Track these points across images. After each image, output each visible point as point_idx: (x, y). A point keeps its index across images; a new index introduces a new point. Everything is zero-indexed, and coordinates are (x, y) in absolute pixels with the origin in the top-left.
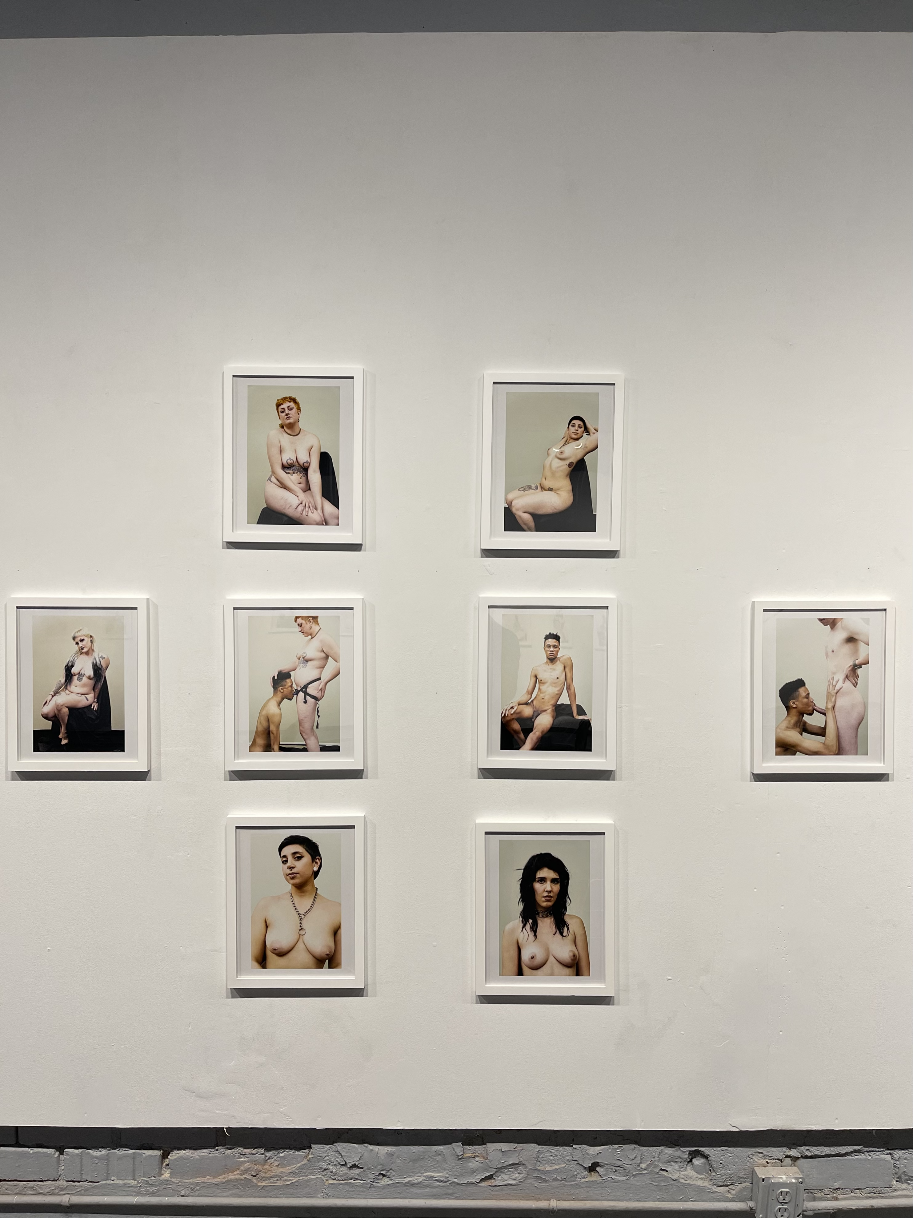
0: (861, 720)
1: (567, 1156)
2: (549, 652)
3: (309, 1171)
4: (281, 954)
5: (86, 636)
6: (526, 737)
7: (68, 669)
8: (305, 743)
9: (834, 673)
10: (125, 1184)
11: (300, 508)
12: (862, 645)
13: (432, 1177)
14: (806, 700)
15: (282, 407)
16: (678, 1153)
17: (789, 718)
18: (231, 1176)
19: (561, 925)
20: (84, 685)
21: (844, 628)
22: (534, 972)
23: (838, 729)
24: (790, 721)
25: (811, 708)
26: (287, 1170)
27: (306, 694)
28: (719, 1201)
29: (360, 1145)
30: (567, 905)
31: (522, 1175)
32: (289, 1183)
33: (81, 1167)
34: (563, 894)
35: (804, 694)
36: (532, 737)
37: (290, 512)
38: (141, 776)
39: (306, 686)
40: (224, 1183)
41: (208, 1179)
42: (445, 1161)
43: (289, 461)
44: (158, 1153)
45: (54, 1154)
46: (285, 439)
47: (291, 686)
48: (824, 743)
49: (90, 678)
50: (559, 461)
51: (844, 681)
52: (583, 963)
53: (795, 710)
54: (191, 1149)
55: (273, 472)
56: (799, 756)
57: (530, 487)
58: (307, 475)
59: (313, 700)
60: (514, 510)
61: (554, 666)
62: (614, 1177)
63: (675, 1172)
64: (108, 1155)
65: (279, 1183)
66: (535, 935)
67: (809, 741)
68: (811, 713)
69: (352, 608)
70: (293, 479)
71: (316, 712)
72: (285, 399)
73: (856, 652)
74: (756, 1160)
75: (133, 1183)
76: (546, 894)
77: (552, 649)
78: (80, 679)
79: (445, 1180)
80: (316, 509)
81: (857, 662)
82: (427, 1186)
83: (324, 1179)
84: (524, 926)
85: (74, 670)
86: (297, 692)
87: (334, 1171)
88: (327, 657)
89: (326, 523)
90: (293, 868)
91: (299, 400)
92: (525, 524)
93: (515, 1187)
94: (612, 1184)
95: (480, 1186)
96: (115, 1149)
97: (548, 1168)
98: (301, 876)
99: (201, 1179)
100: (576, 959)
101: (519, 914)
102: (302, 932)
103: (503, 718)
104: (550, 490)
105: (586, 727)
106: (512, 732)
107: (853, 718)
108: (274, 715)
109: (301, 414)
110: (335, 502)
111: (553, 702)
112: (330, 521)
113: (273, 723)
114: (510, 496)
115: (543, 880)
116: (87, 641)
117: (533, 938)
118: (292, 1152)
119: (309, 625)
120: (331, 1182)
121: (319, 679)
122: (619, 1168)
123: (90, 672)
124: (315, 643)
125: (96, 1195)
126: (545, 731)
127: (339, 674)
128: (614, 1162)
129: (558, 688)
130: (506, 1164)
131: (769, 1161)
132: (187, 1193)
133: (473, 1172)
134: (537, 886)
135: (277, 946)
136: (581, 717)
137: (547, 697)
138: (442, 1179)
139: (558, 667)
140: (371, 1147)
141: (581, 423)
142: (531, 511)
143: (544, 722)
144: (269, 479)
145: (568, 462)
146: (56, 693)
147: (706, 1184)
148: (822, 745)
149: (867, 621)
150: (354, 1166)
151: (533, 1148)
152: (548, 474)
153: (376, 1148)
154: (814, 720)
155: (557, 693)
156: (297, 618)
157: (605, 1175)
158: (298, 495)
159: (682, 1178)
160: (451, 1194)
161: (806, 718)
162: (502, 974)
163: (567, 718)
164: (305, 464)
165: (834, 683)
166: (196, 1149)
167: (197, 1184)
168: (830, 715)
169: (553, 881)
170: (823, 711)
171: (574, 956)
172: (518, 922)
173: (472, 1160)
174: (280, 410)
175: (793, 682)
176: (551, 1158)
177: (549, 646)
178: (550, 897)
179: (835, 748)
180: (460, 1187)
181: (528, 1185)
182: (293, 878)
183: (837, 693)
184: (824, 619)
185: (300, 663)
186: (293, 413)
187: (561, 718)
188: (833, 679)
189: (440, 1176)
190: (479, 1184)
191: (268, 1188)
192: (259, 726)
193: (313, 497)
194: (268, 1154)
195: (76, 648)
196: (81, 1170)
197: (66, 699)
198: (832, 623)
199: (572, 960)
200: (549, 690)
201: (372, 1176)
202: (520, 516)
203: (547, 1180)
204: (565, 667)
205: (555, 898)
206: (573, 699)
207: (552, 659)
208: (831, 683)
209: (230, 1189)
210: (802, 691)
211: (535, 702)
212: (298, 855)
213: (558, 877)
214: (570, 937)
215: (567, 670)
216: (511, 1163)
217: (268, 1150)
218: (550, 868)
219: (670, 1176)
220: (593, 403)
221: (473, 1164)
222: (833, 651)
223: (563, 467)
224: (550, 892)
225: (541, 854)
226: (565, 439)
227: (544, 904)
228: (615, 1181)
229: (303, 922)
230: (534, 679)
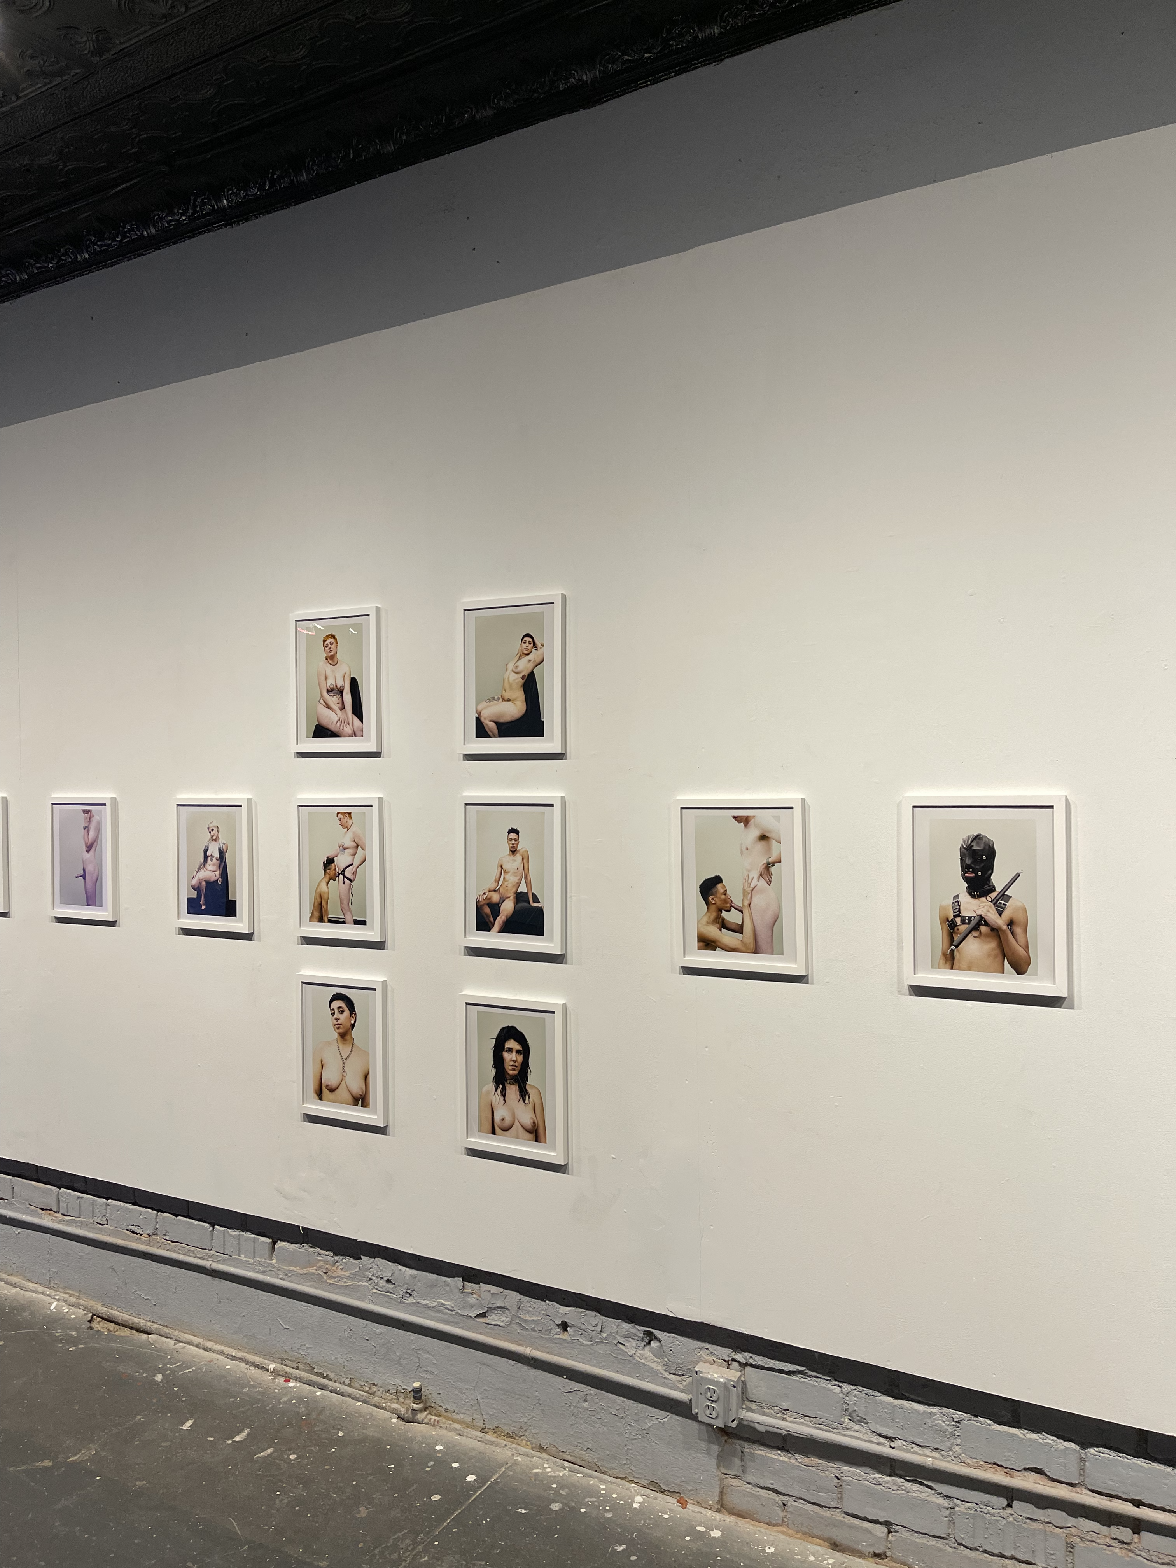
0: (776, 918)
1: (543, 1310)
2: (511, 845)
3: (360, 1278)
4: (332, 1090)
5: (215, 827)
6: (495, 921)
7: (206, 851)
8: (343, 917)
9: (749, 871)
10: (247, 1261)
11: (339, 723)
12: (774, 843)
13: (442, 1304)
14: (723, 897)
15: (326, 643)
16: (633, 1331)
17: (709, 914)
18: (312, 1270)
19: (523, 1093)
20: (214, 865)
21: (757, 826)
22: (505, 1133)
23: (754, 927)
24: (709, 917)
25: (728, 905)
26: (347, 1274)
27: (344, 876)
28: (671, 1388)
29: (393, 1264)
30: (528, 1075)
31: (507, 1319)
32: (347, 1284)
33: (224, 1243)
34: (525, 1065)
35: (722, 891)
36: (500, 920)
37: (332, 727)
38: (248, 937)
39: (344, 870)
40: (306, 1274)
41: (298, 1270)
42: (451, 1291)
43: (331, 686)
44: (269, 1240)
45: (209, 1228)
46: (329, 668)
47: (335, 870)
48: (742, 941)
49: (217, 860)
50: (515, 674)
51: (759, 879)
52: (541, 1131)
53: (714, 905)
54: (289, 1242)
55: (322, 696)
56: (719, 952)
57: (494, 699)
58: (342, 696)
59: (349, 882)
60: (482, 719)
61: (514, 858)
62: (580, 1340)
63: (631, 1347)
64: (239, 1235)
65: (341, 1283)
66: (504, 1100)
67: (727, 937)
68: (728, 909)
69: (371, 806)
70: (333, 700)
71: (350, 891)
72: (328, 636)
73: (769, 850)
74: (704, 1356)
75: (251, 1261)
76: (512, 1063)
77: (513, 842)
78: (212, 860)
79: (451, 1309)
80: (349, 724)
81: (770, 860)
82: (439, 1311)
83: (370, 1287)
84: (496, 1090)
85: (209, 853)
86: (339, 874)
87: (376, 1282)
88: (358, 846)
89: (355, 735)
90: (338, 1019)
91: (337, 637)
92: (491, 731)
93: (502, 1328)
94: (578, 1347)
95: (476, 1321)
96: (243, 1232)
97: (528, 1318)
98: (344, 1027)
99: (293, 1268)
100: (535, 1125)
101: (492, 1079)
102: (344, 1074)
103: (478, 902)
104: (509, 700)
105: (539, 914)
106: (485, 916)
107: (769, 917)
108: (324, 893)
109: (338, 647)
110: (361, 718)
111: (514, 890)
112: (357, 734)
113: (324, 899)
114: (480, 708)
115: (510, 1050)
116: (216, 830)
117: (503, 1102)
118: (351, 1260)
119: (346, 819)
120: (375, 1291)
121: (352, 864)
122: (584, 1332)
123: (217, 855)
124: (350, 834)
125: (229, 1265)
126: (509, 917)
127: (365, 860)
128: (580, 1325)
129: (518, 878)
130: (495, 1305)
131: (715, 1359)
132: (284, 1277)
133: (472, 1306)
134: (506, 1055)
135: (329, 1083)
136: (536, 905)
137: (510, 886)
138: (449, 1307)
139: (518, 857)
140: (400, 1267)
141: (530, 640)
142: (495, 719)
143: (508, 907)
144: (319, 702)
145: (521, 675)
146: (199, 870)
147: (660, 1368)
148: (740, 942)
149: (778, 819)
150: (388, 1281)
151: (513, 1296)
152: (507, 685)
153: (403, 1269)
154: (732, 917)
155: (517, 881)
156: (338, 813)
157: (573, 1336)
158: (337, 713)
159: (638, 1356)
160: (457, 1323)
161: (724, 914)
162: (480, 1131)
163: (525, 904)
164: (342, 688)
165: (750, 881)
166: (292, 1243)
167: (290, 1271)
168: (746, 911)
169: (518, 1052)
170: (740, 908)
171: (534, 1123)
172: (491, 1085)
173: (471, 1296)
174: (325, 645)
175: (711, 878)
176: (531, 1309)
177: (511, 840)
178: (516, 1066)
179: (752, 946)
180: (461, 1318)
181: (513, 1330)
182: (338, 1028)
183: (752, 891)
184: (737, 817)
185: (340, 851)
186: (333, 646)
187: (520, 905)
188: (748, 876)
189: (448, 1305)
190: (476, 1319)
191: (333, 1286)
192: (316, 901)
193: (346, 714)
194: (337, 1258)
195: (209, 836)
196: (224, 1245)
197: (204, 874)
198: (745, 821)
199: (532, 1126)
200: (512, 879)
201: (401, 1293)
202: (487, 725)
203: (527, 1329)
204: (523, 859)
205: (519, 1067)
206: (529, 888)
207: (514, 852)
208: (747, 881)
209: (310, 1281)
210: (719, 886)
211: (501, 889)
212: (341, 1010)
213: (521, 1049)
214: (531, 1106)
215: (525, 861)
216: (498, 1305)
217: (336, 1254)
218: (515, 1040)
219: (627, 1351)
220: (539, 620)
221: (472, 1300)
222: (747, 849)
223: (516, 680)
224: (515, 1062)
225: (509, 1027)
226: (519, 655)
227: (511, 1072)
228: (582, 1344)
229: (345, 1065)
230: (500, 869)
